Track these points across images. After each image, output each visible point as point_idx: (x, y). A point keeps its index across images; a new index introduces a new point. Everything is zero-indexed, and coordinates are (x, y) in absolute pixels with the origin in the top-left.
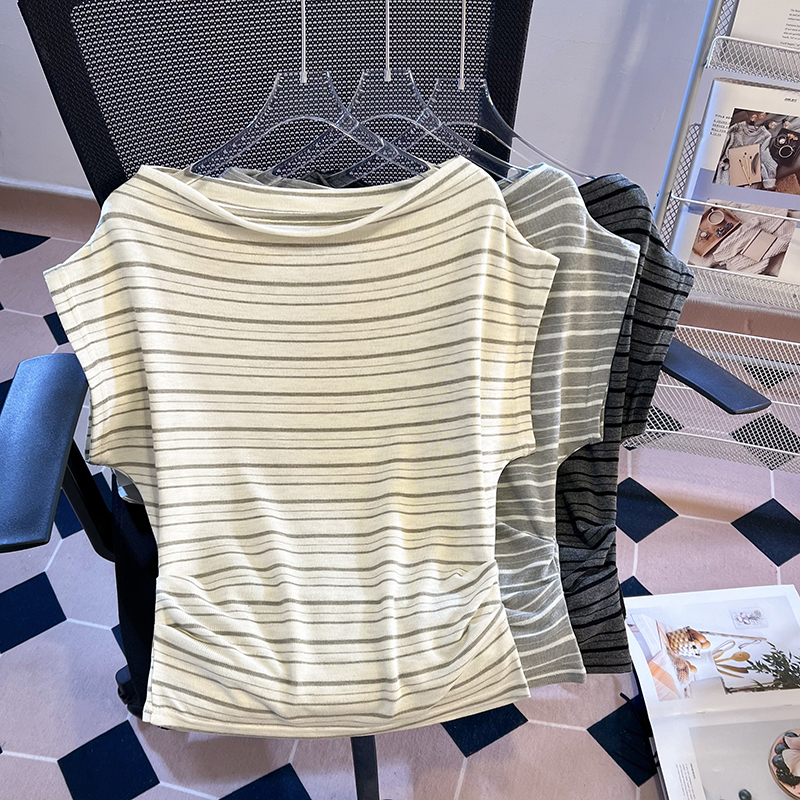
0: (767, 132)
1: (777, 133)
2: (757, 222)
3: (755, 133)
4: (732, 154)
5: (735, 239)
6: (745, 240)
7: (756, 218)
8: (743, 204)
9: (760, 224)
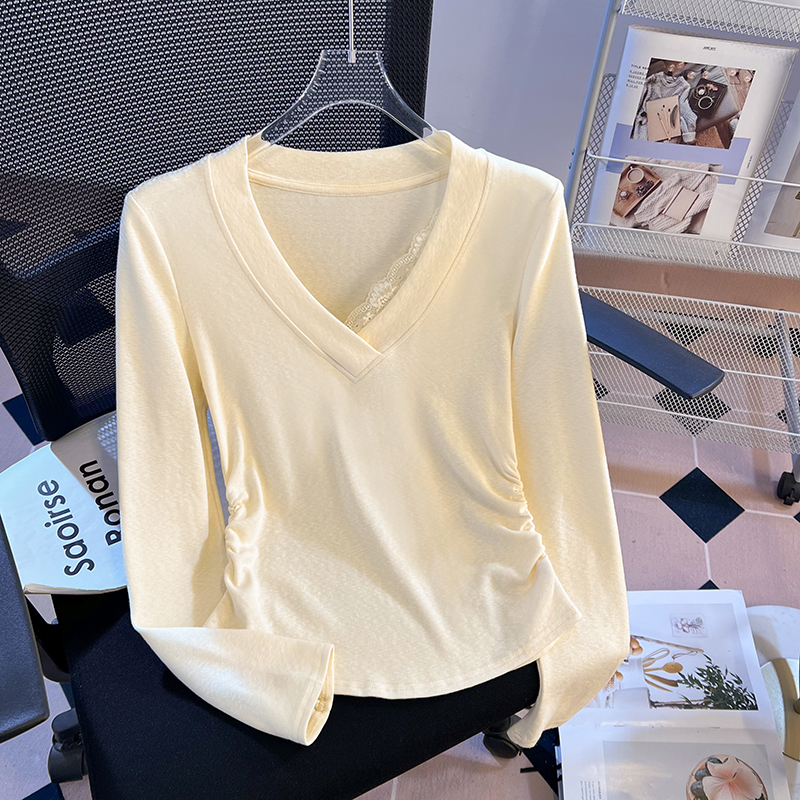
0: (686, 83)
1: (696, 83)
2: (677, 179)
3: (673, 84)
4: (649, 107)
5: (656, 197)
6: (666, 198)
7: (676, 175)
8: (663, 161)
9: (681, 181)
